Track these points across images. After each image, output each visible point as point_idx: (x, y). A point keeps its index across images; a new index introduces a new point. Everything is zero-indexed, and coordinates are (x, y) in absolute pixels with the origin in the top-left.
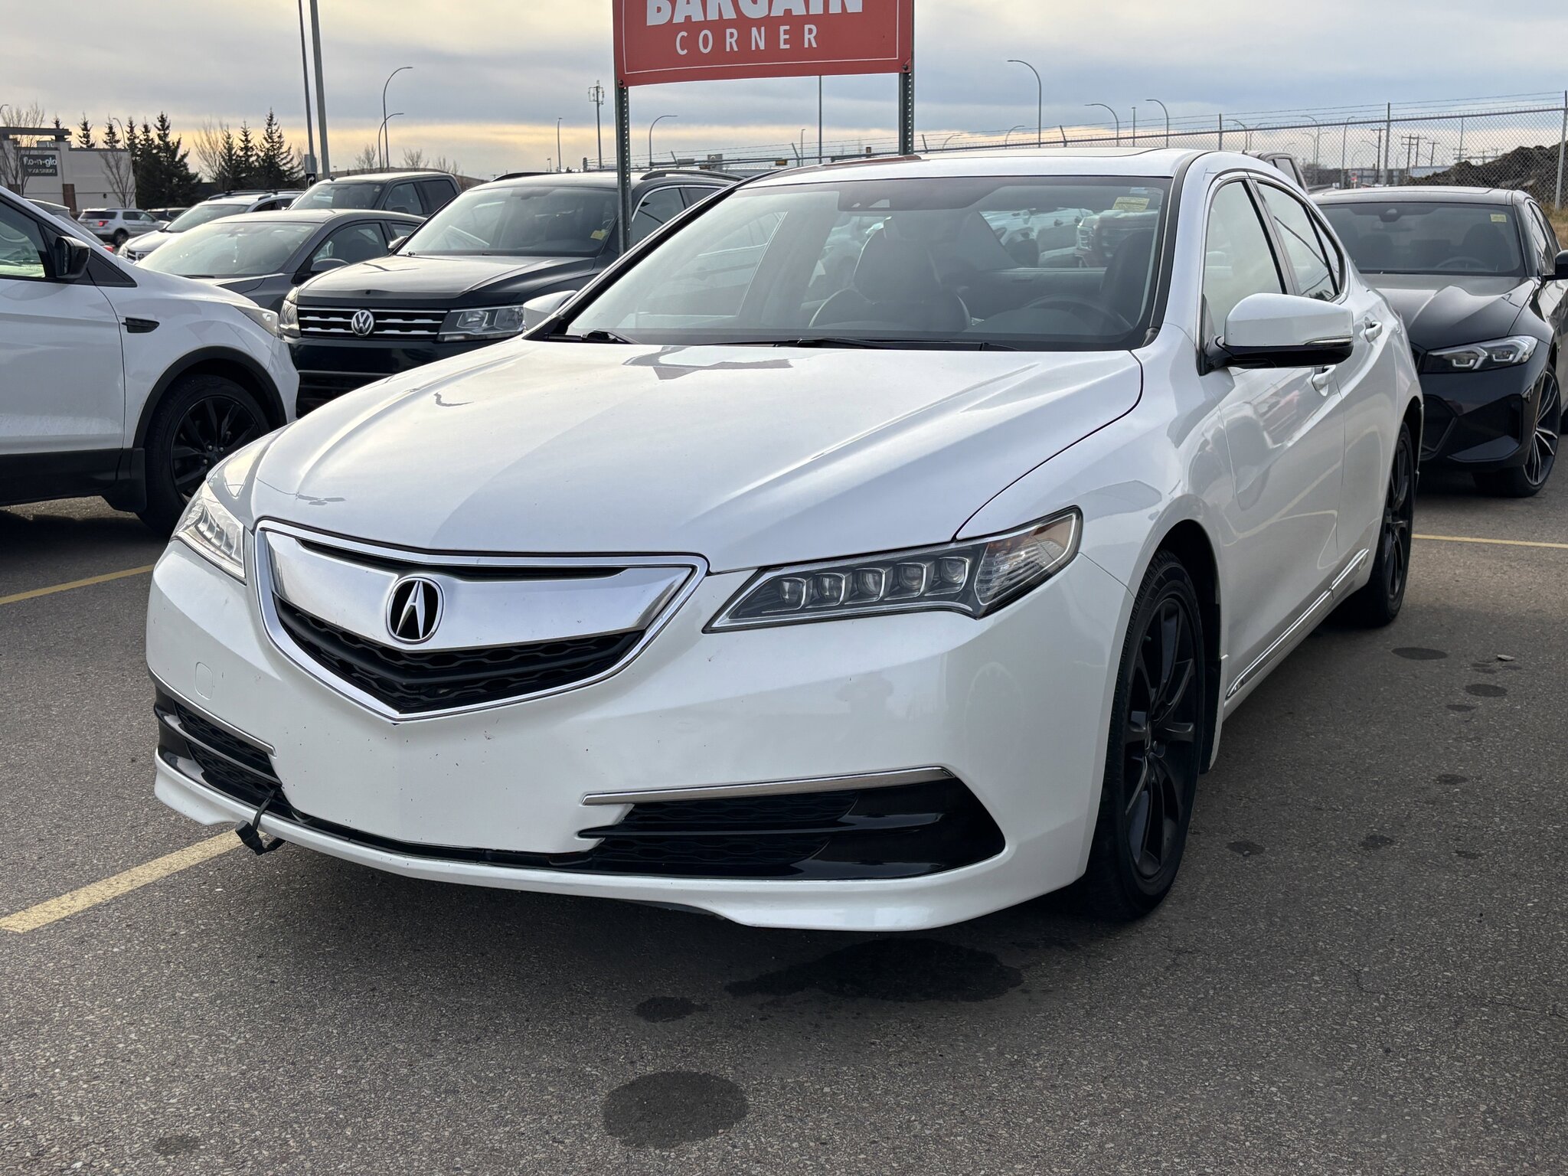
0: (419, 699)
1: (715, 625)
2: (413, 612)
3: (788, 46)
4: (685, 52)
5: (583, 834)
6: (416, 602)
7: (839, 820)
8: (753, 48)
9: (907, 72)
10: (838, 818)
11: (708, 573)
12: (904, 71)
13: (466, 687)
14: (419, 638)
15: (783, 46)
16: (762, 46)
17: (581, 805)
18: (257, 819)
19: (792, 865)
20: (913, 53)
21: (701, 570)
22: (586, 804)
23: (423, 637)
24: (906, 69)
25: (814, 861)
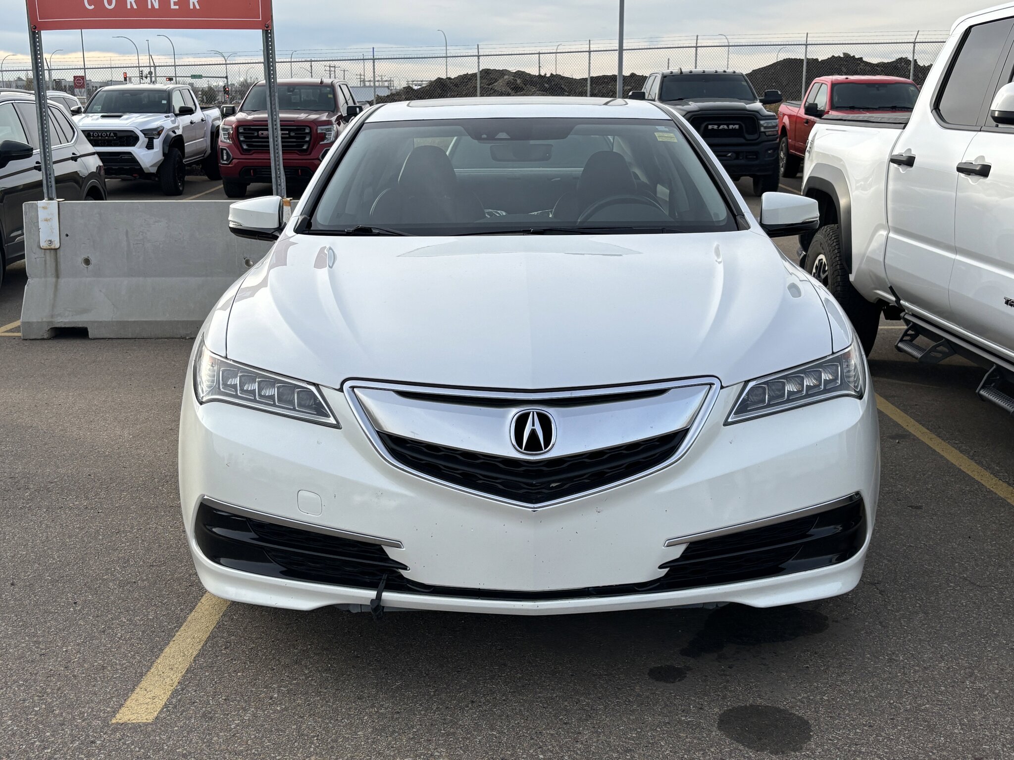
0: (542, 492)
1: (730, 420)
2: (533, 433)
3: (177, 7)
4: (93, 7)
5: (661, 567)
6: (532, 425)
7: (807, 533)
8: (150, 7)
9: (268, 29)
10: (807, 532)
11: (722, 387)
12: (266, 29)
13: (575, 480)
14: (543, 450)
15: (173, 7)
16: (157, 6)
17: (663, 548)
18: (379, 596)
19: (780, 566)
20: (272, 16)
21: (717, 385)
22: (668, 546)
23: (545, 449)
24: (267, 27)
25: (793, 561)
